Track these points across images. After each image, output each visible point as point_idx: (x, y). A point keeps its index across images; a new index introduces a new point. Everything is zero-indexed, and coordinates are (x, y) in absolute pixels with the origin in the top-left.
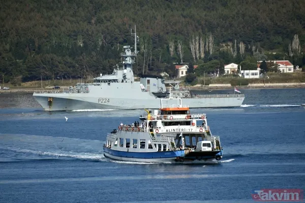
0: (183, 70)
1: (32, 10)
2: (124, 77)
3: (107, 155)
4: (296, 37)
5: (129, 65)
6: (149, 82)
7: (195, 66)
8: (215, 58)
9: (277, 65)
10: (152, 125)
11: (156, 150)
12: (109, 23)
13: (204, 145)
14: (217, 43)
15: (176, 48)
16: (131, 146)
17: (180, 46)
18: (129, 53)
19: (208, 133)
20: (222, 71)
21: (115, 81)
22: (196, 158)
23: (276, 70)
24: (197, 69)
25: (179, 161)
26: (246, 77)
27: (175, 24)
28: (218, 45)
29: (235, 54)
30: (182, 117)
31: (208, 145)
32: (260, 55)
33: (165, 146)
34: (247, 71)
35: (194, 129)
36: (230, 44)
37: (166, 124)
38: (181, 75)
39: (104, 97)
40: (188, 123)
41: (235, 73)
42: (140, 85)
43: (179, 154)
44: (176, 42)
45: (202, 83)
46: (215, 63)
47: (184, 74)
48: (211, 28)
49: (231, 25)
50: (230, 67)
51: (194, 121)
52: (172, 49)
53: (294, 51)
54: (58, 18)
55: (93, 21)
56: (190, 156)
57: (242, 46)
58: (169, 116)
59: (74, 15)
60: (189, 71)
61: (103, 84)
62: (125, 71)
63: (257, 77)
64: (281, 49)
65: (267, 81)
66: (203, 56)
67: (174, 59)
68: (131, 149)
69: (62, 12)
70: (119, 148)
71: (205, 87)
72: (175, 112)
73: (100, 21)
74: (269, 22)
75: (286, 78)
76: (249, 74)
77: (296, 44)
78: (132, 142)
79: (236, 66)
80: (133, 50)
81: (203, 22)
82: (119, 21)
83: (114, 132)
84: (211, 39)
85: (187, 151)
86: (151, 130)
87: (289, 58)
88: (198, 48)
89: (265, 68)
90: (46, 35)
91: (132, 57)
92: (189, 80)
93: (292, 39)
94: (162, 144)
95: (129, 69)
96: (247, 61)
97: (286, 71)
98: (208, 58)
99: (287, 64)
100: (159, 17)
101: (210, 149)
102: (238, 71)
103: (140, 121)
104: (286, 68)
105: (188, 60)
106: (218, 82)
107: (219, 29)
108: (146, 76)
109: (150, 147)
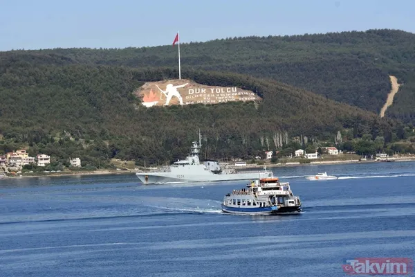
0: (269, 154)
1: (175, 120)
2: (193, 161)
3: (224, 210)
4: (339, 132)
5: (196, 154)
6: (209, 164)
7: (277, 152)
8: (289, 146)
9: (327, 150)
10: (255, 190)
11: (258, 206)
12: (223, 126)
13: (290, 202)
14: (290, 137)
15: (265, 141)
16: (241, 203)
17: (267, 140)
18: (196, 146)
19: (291, 194)
20: (294, 154)
21: (187, 164)
22: (285, 211)
23: (327, 153)
24: (278, 153)
25: (274, 213)
26: (309, 158)
27: (264, 126)
28: (291, 138)
29: (301, 144)
30: (274, 185)
31: (293, 202)
32: (317, 144)
33: (264, 203)
34: (309, 154)
35: (282, 192)
36: (298, 137)
37: (264, 189)
38: (268, 158)
39: (180, 174)
40: (278, 189)
41: (302, 156)
42: (203, 166)
43: (274, 208)
44: (264, 137)
45: (282, 162)
46: (289, 149)
47: (270, 157)
48: (287, 128)
49: (299, 126)
50: (299, 152)
51: (282, 187)
52: (262, 142)
53: (338, 141)
54: (192, 124)
55: (213, 126)
56: (281, 210)
57: (306, 139)
58: (266, 184)
59: (201, 122)
60: (273, 155)
61: (180, 166)
62: (194, 158)
63: (316, 157)
64: (330, 140)
65: (322, 160)
66: (282, 145)
67: (263, 148)
68: (241, 206)
69: (194, 121)
70: (232, 206)
71: (283, 165)
72: (270, 182)
73: (217, 125)
74: (322, 124)
75: (334, 158)
76: (310, 156)
77: (339, 136)
78: (241, 201)
79: (302, 151)
80: (198, 144)
81: (281, 124)
82: (229, 125)
83: (229, 195)
84: (286, 134)
85: (279, 207)
86: (255, 194)
87: (335, 146)
88: (279, 141)
89: (320, 152)
90: (184, 135)
91: (198, 149)
92: (274, 160)
93: (337, 134)
94: (262, 202)
95: (196, 156)
96: (309, 148)
97: (334, 154)
98: (285, 146)
99: (334, 149)
100: (254, 122)
101: (293, 205)
102: (304, 154)
103: (246, 188)
104: (333, 151)
105: (273, 148)
106: (292, 161)
107: (291, 128)
108: (207, 160)
109: (254, 204)
